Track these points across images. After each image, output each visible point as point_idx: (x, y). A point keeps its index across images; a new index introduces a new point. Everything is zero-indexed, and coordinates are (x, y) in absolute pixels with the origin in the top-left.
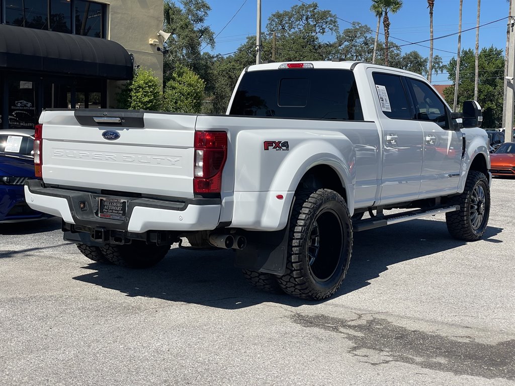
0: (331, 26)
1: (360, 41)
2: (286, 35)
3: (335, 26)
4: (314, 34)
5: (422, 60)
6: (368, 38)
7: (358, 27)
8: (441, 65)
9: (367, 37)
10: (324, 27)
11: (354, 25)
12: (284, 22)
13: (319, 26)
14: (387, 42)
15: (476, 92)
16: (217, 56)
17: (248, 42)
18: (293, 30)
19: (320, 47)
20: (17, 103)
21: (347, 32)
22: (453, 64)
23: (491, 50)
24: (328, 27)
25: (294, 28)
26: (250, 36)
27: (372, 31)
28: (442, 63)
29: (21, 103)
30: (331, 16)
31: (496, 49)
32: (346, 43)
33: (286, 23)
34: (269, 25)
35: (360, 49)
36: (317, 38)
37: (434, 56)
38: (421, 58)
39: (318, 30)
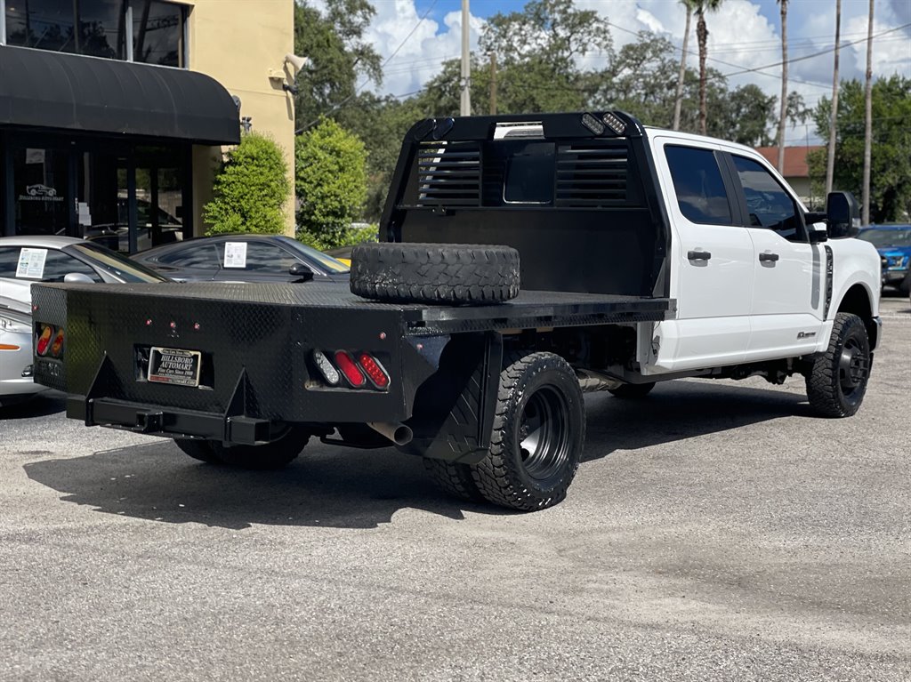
0: (599, 40)
1: (651, 66)
2: (516, 55)
3: (605, 38)
4: (566, 54)
5: (766, 101)
6: (666, 61)
7: (648, 41)
8: (801, 109)
9: (664, 59)
10: (585, 40)
11: (641, 36)
12: (511, 33)
13: (576, 39)
14: (702, 68)
15: (868, 160)
16: (387, 99)
17: (444, 72)
18: (527, 48)
19: (577, 78)
20: (30, 190)
21: (628, 49)
22: (825, 106)
23: (894, 81)
24: (592, 40)
25: (529, 44)
26: (448, 59)
27: (673, 47)
28: (804, 105)
29: (37, 189)
30: (597, 20)
31: (904, 78)
32: (627, 72)
33: (515, 34)
34: (483, 40)
35: (652, 81)
36: (572, 62)
37: (789, 93)
38: (764, 97)
39: (573, 47)
